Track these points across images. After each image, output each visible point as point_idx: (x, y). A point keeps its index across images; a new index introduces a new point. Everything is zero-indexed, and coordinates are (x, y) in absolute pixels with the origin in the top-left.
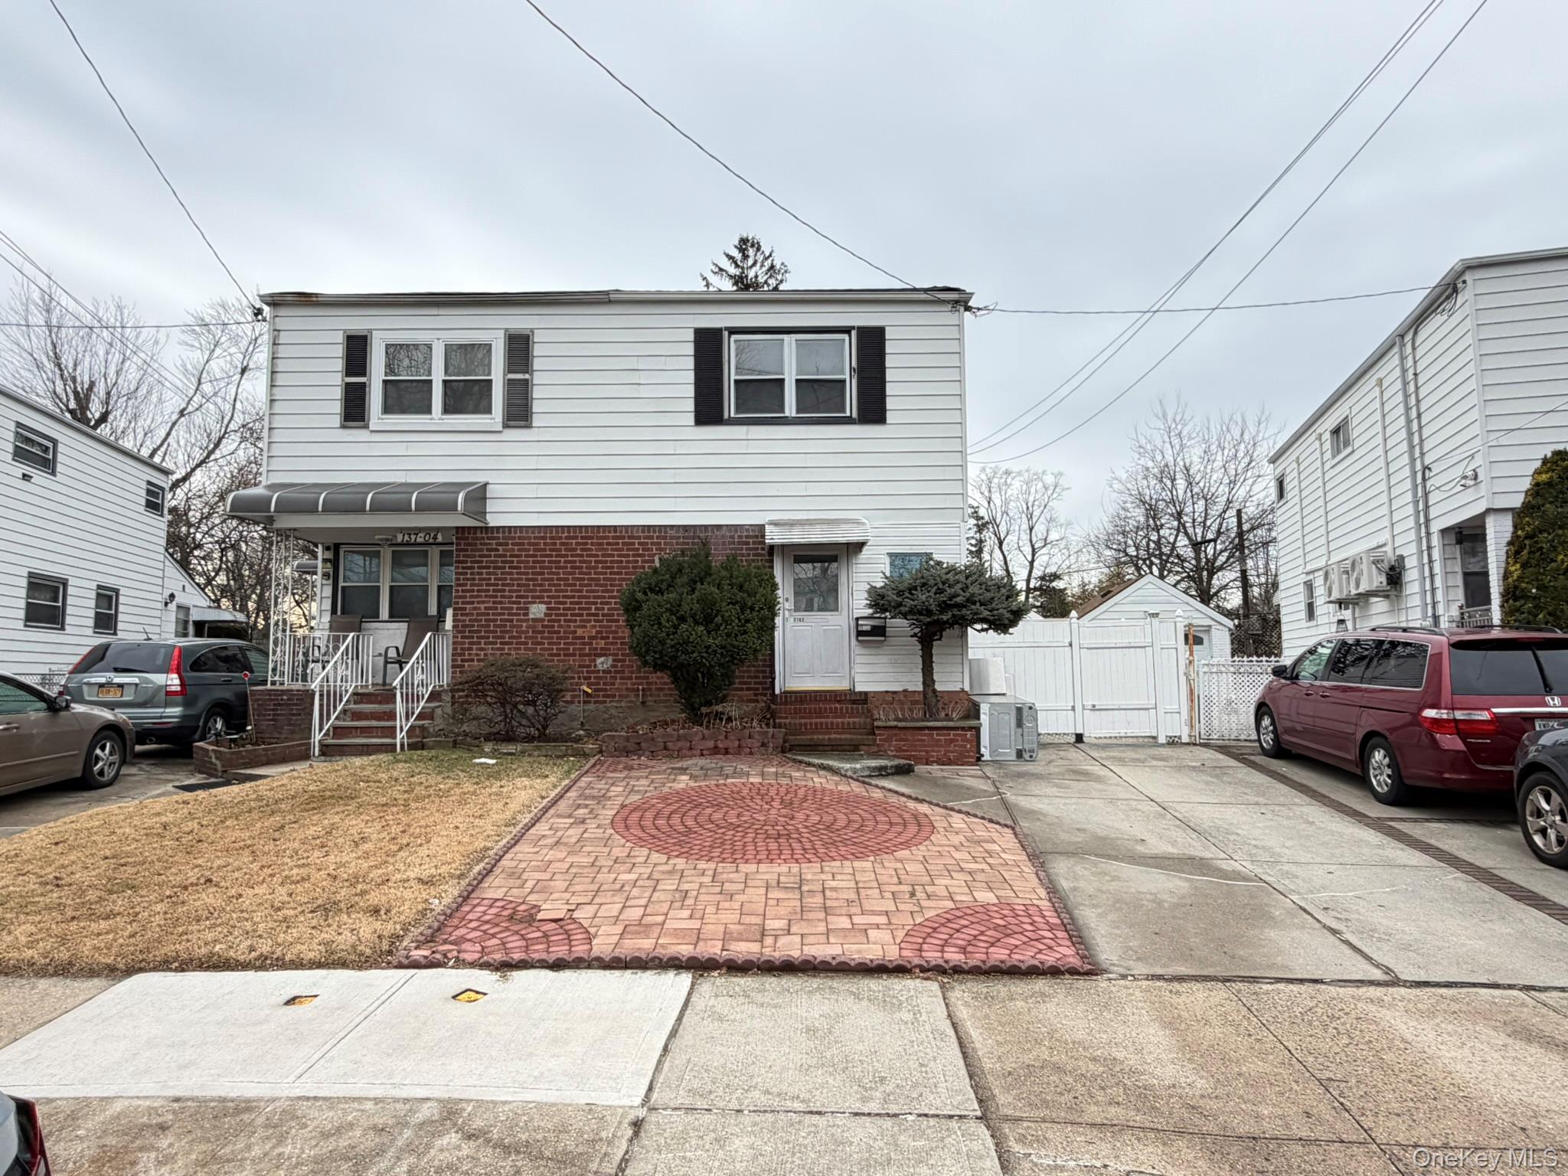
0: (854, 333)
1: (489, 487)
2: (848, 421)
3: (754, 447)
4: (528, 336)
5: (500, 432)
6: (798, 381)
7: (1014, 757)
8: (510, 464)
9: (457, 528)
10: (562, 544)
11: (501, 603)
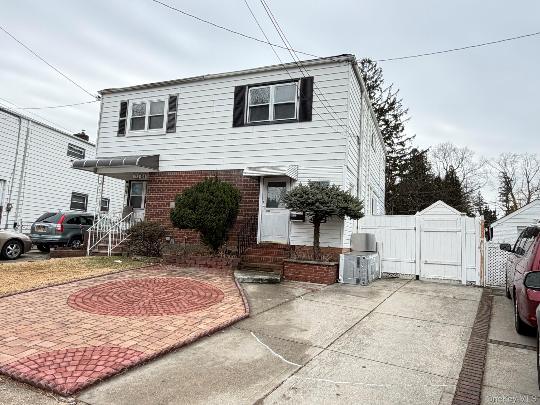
0: (300, 81)
1: (160, 156)
2: (295, 121)
3: (255, 135)
4: (176, 96)
5: (165, 135)
6: (274, 105)
7: (355, 283)
8: (167, 147)
9: (149, 172)
10: (183, 178)
11: (161, 201)
